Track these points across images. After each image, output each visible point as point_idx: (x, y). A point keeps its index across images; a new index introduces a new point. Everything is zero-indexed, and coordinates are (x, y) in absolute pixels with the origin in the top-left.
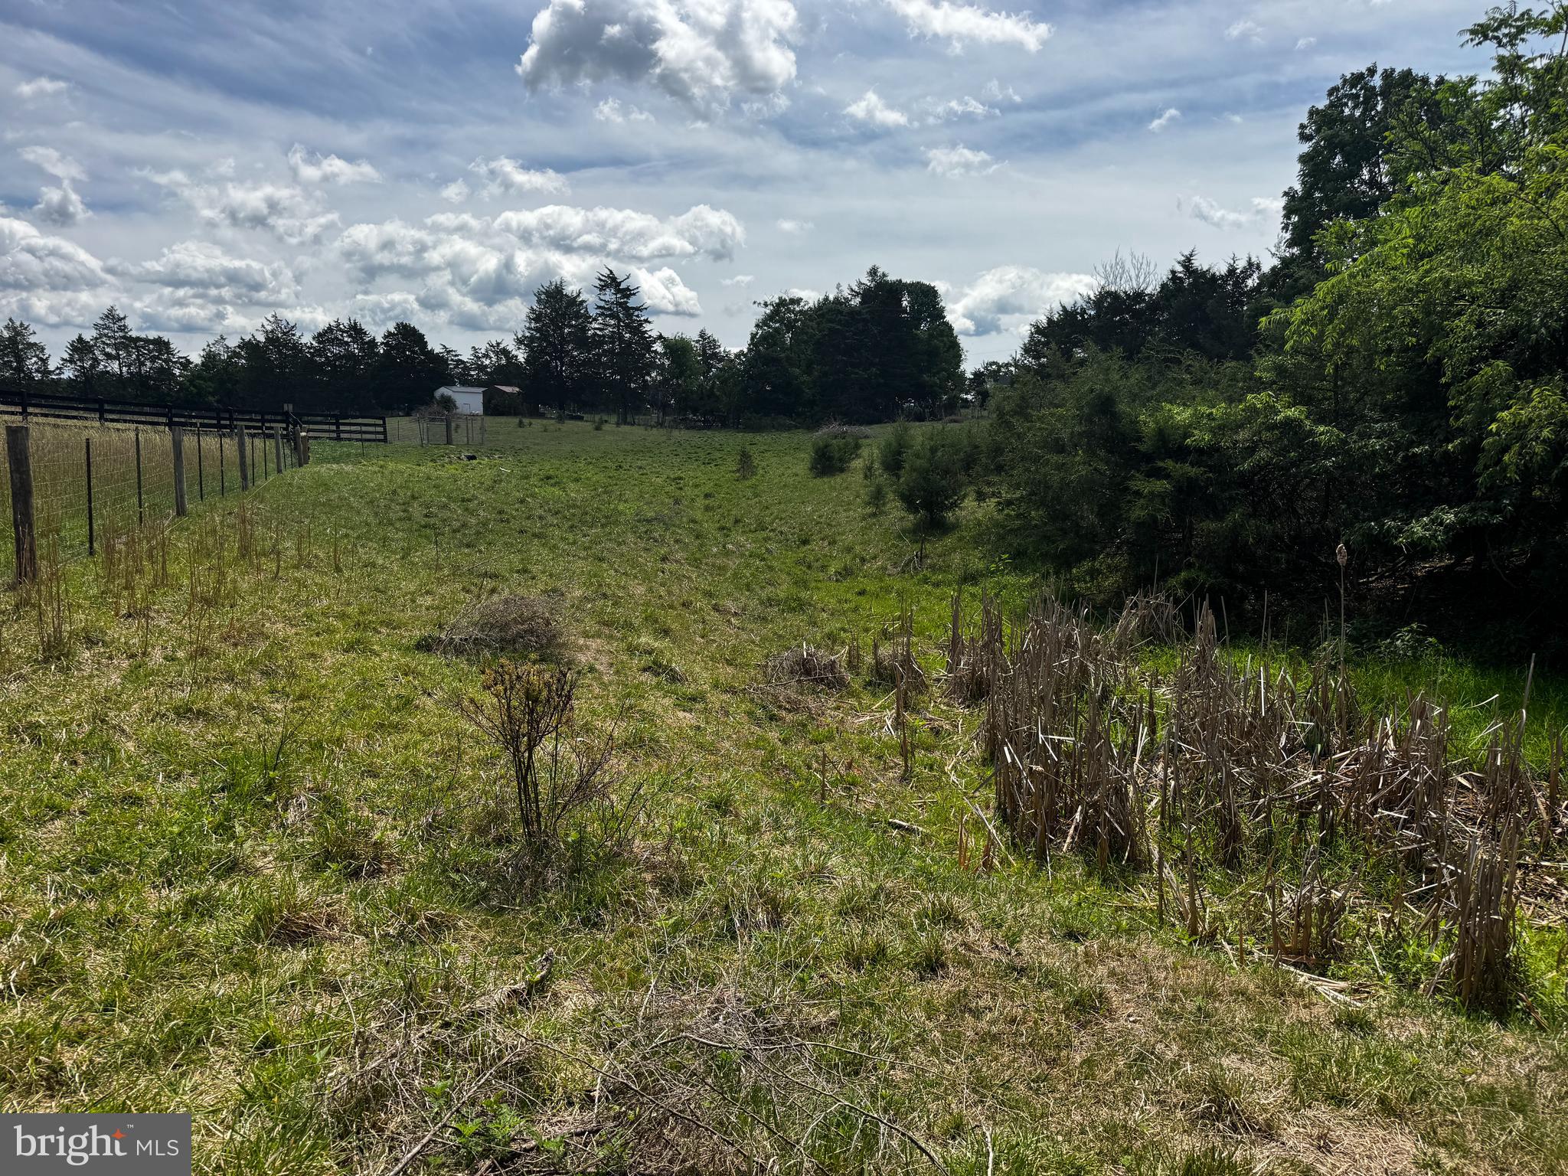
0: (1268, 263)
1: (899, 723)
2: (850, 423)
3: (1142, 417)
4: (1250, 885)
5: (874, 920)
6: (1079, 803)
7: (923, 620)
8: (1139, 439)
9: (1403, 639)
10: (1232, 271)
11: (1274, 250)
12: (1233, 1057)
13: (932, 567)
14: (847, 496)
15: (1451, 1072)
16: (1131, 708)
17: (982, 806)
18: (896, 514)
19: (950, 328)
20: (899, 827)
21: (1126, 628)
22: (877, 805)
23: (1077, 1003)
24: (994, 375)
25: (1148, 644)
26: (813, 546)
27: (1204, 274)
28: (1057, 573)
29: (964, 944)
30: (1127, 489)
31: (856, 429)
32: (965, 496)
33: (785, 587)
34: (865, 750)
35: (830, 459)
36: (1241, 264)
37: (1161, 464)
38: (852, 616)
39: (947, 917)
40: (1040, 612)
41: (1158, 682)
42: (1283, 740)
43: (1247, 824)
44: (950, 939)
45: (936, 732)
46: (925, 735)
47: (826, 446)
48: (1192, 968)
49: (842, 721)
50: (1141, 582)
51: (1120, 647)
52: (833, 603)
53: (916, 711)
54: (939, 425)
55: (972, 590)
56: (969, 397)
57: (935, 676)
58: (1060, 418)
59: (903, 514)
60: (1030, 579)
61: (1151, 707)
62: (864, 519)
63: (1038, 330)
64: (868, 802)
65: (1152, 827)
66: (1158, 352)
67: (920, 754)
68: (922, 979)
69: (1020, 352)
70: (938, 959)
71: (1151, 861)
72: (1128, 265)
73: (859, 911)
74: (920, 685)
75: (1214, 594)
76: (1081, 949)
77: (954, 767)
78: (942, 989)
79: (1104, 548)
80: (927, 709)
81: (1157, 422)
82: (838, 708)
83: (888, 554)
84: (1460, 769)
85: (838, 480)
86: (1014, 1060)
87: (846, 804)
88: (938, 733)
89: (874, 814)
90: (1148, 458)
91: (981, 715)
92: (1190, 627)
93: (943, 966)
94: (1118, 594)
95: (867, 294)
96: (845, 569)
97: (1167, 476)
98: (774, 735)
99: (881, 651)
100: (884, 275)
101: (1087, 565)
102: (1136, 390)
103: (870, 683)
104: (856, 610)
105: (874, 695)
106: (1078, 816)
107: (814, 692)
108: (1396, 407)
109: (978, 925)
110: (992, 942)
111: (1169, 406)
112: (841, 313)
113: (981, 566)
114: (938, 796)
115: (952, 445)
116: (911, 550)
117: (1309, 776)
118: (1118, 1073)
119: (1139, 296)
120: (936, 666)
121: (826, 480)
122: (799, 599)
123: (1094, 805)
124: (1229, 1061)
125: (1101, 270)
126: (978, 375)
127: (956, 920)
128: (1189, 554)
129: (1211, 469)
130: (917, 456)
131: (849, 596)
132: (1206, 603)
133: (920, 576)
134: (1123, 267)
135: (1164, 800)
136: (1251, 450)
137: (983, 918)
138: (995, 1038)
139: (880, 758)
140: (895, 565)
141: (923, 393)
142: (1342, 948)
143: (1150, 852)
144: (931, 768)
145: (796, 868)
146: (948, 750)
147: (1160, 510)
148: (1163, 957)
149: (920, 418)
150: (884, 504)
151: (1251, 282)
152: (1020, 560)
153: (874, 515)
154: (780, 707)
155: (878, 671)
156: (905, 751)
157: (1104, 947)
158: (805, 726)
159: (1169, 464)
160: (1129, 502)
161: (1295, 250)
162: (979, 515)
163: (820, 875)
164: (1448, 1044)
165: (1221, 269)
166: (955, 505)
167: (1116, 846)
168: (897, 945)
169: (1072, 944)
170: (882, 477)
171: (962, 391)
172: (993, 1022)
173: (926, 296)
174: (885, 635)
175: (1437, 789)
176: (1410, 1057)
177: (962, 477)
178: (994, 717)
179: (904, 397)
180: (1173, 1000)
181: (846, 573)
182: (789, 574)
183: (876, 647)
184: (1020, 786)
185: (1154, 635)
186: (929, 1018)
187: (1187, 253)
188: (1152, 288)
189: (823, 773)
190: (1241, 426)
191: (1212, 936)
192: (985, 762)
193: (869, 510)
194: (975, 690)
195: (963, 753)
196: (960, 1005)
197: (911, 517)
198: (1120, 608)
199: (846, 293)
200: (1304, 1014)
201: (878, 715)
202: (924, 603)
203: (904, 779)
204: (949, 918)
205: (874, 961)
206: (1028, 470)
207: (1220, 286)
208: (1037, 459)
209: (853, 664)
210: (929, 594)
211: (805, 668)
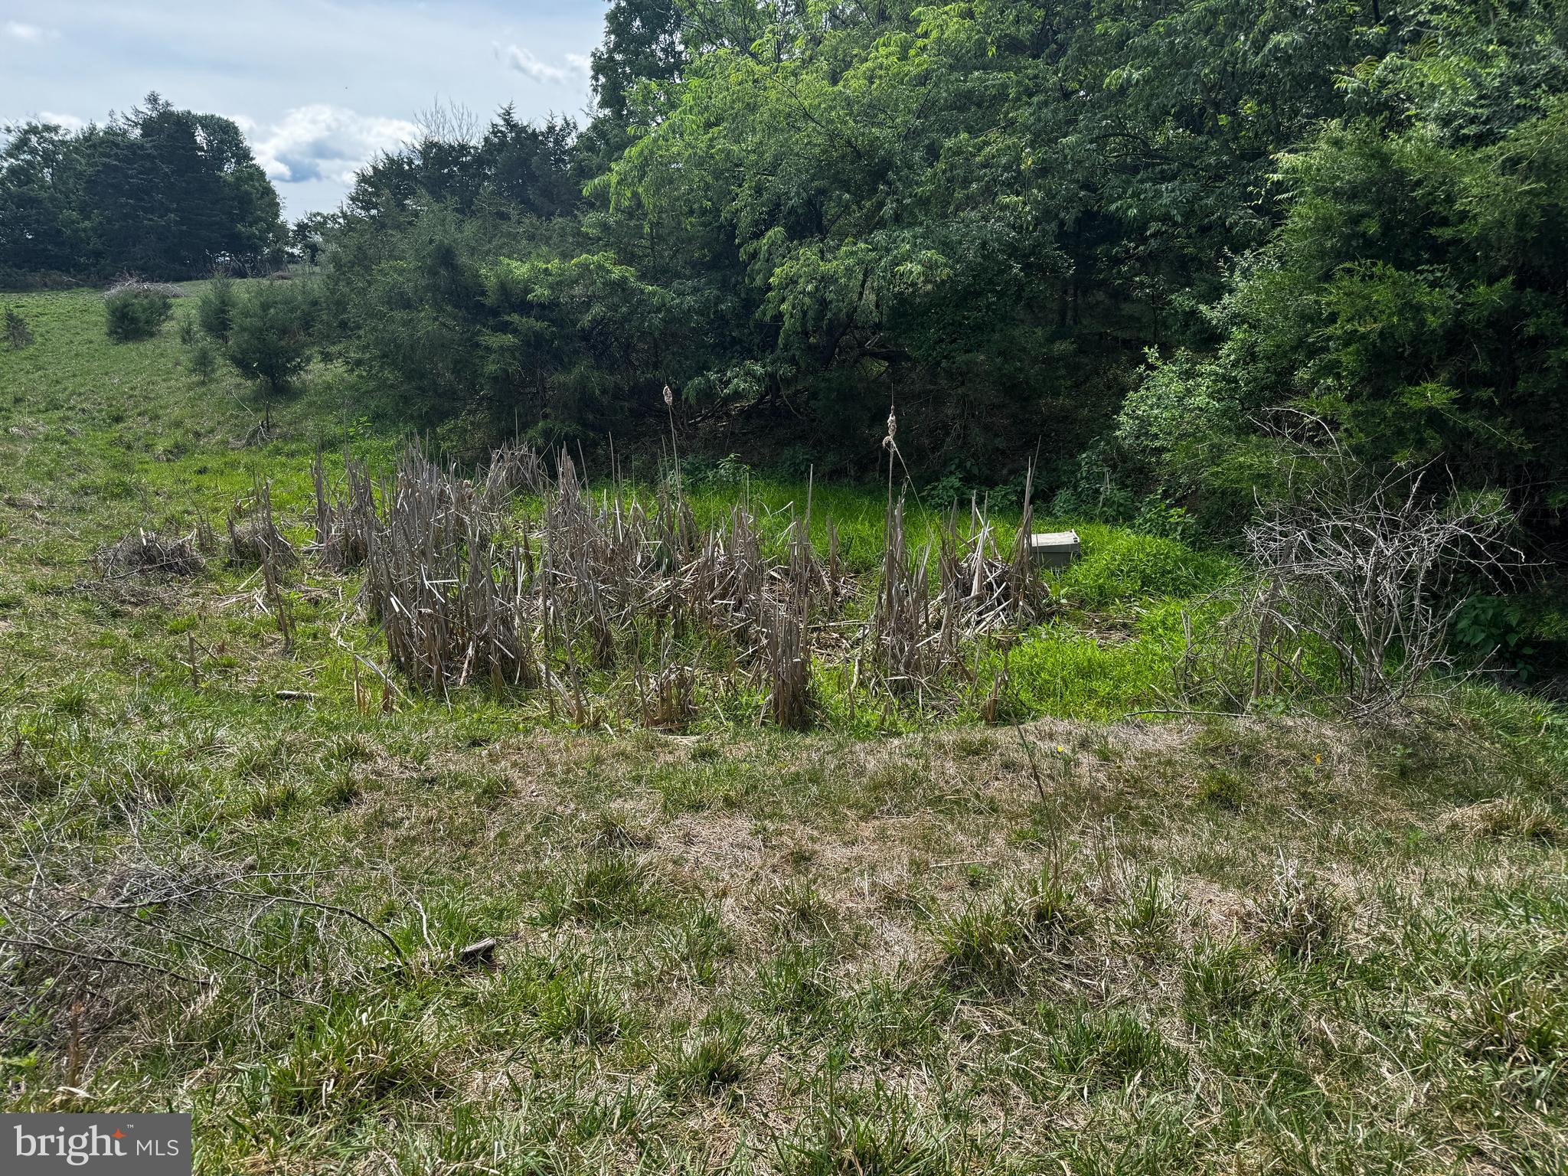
0: (584, 124)
1: (272, 599)
2: (152, 280)
3: (483, 271)
4: (623, 678)
5: (278, 773)
6: (470, 639)
7: (280, 493)
8: (483, 293)
9: (726, 466)
10: (551, 129)
11: (587, 110)
12: (619, 801)
13: (284, 437)
14: (165, 364)
15: (771, 770)
16: (509, 553)
17: (375, 662)
18: (229, 380)
19: (262, 174)
20: (289, 697)
21: (495, 481)
22: (262, 682)
23: (485, 792)
24: (320, 227)
25: (517, 493)
26: (129, 423)
27: (524, 129)
28: (422, 434)
29: (374, 772)
30: (477, 345)
31: (160, 287)
32: (309, 360)
33: (101, 472)
34: (236, 632)
35: (134, 320)
36: (559, 123)
37: (507, 318)
38: (196, 497)
39: (354, 753)
40: (409, 471)
41: (531, 527)
42: (639, 559)
43: (617, 634)
44: (359, 772)
45: (315, 602)
46: (302, 608)
47: (126, 306)
48: (581, 745)
49: (203, 607)
50: (506, 436)
51: (492, 498)
52: (168, 484)
53: (288, 585)
54: (265, 282)
55: (334, 457)
56: (296, 251)
57: (305, 548)
58: (401, 271)
59: (238, 380)
60: (393, 442)
61: (527, 547)
62: (190, 389)
63: (363, 179)
64: (251, 681)
65: (538, 652)
66: (490, 205)
67: (300, 626)
68: (337, 810)
69: (347, 201)
70: (350, 790)
71: (540, 678)
72: (449, 115)
73: (260, 769)
74: (288, 557)
75: (570, 440)
76: (484, 753)
77: (340, 633)
78: (356, 815)
79: (466, 404)
80: (301, 582)
81: (498, 276)
82: (196, 594)
83: (227, 427)
84: (770, 566)
85: (148, 346)
86: (435, 852)
87: (225, 686)
88: (317, 603)
89: (258, 689)
90: (495, 312)
91: (361, 580)
92: (554, 476)
93: (356, 794)
94: (485, 450)
95: (148, 126)
96: (177, 446)
97: (515, 331)
98: (122, 632)
99: (237, 528)
100: (168, 104)
101: (450, 424)
102: (473, 243)
103: (230, 564)
104: (198, 489)
105: (237, 575)
106: (470, 652)
107: (163, 581)
108: (702, 264)
109: (385, 754)
110: (401, 765)
111: (506, 261)
112: (117, 145)
113: (338, 431)
114: (327, 662)
115: (286, 303)
116: (256, 420)
117: (661, 585)
118: (528, 837)
119: (463, 148)
120: (303, 537)
121: (131, 345)
122: (123, 484)
123: (485, 638)
124: (616, 805)
125: (422, 118)
126: (302, 227)
127: (362, 754)
128: (545, 406)
129: (553, 322)
130: (246, 314)
131: (187, 476)
132: (564, 451)
133: (270, 447)
134: (444, 116)
135: (547, 626)
136: (587, 305)
137: (390, 747)
138: (414, 840)
139: (256, 636)
140: (238, 437)
141: (238, 245)
142: (695, 711)
143: (539, 672)
144: (315, 637)
145: (181, 747)
146: (330, 619)
147: (510, 364)
148: (557, 743)
149: (242, 274)
150: (213, 371)
151: (571, 141)
152: (380, 421)
153: (203, 383)
154: (123, 602)
155: (237, 551)
156: (283, 625)
157: (506, 745)
158: (158, 617)
159: (515, 318)
160: (482, 357)
161: (607, 111)
162: (329, 377)
163: (210, 747)
164: (768, 752)
165: (542, 127)
166: (299, 367)
167: (508, 667)
168: (306, 788)
169: (477, 750)
170: (205, 341)
171: (287, 244)
172: (411, 828)
173: (225, 133)
174: (239, 513)
175: (754, 578)
176: (745, 766)
177: (302, 337)
178: (376, 577)
179: (216, 249)
180: (568, 771)
181: (178, 451)
182: (103, 457)
183: (231, 525)
184: (411, 636)
185: (522, 487)
186: (349, 840)
187: (506, 106)
188: (476, 141)
189: (191, 660)
190: (576, 282)
191: (596, 724)
192: (372, 622)
193: (195, 378)
194: (352, 555)
195: (347, 618)
196: (379, 821)
197: (249, 383)
198: (487, 462)
199: (121, 123)
200: (670, 758)
201: (245, 595)
202: (279, 476)
203: (288, 651)
204: (355, 754)
205: (285, 807)
206: (375, 329)
207: (542, 143)
208: (381, 316)
209: (206, 545)
210: (284, 465)
211: (147, 558)
